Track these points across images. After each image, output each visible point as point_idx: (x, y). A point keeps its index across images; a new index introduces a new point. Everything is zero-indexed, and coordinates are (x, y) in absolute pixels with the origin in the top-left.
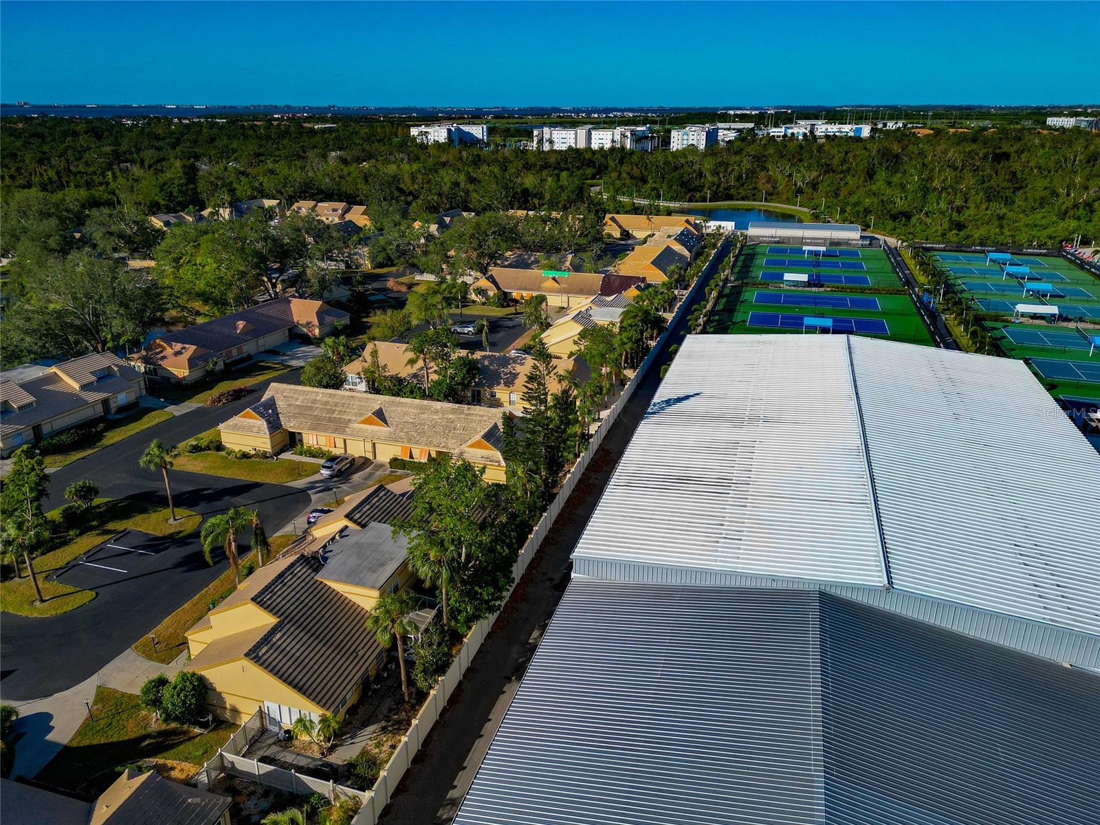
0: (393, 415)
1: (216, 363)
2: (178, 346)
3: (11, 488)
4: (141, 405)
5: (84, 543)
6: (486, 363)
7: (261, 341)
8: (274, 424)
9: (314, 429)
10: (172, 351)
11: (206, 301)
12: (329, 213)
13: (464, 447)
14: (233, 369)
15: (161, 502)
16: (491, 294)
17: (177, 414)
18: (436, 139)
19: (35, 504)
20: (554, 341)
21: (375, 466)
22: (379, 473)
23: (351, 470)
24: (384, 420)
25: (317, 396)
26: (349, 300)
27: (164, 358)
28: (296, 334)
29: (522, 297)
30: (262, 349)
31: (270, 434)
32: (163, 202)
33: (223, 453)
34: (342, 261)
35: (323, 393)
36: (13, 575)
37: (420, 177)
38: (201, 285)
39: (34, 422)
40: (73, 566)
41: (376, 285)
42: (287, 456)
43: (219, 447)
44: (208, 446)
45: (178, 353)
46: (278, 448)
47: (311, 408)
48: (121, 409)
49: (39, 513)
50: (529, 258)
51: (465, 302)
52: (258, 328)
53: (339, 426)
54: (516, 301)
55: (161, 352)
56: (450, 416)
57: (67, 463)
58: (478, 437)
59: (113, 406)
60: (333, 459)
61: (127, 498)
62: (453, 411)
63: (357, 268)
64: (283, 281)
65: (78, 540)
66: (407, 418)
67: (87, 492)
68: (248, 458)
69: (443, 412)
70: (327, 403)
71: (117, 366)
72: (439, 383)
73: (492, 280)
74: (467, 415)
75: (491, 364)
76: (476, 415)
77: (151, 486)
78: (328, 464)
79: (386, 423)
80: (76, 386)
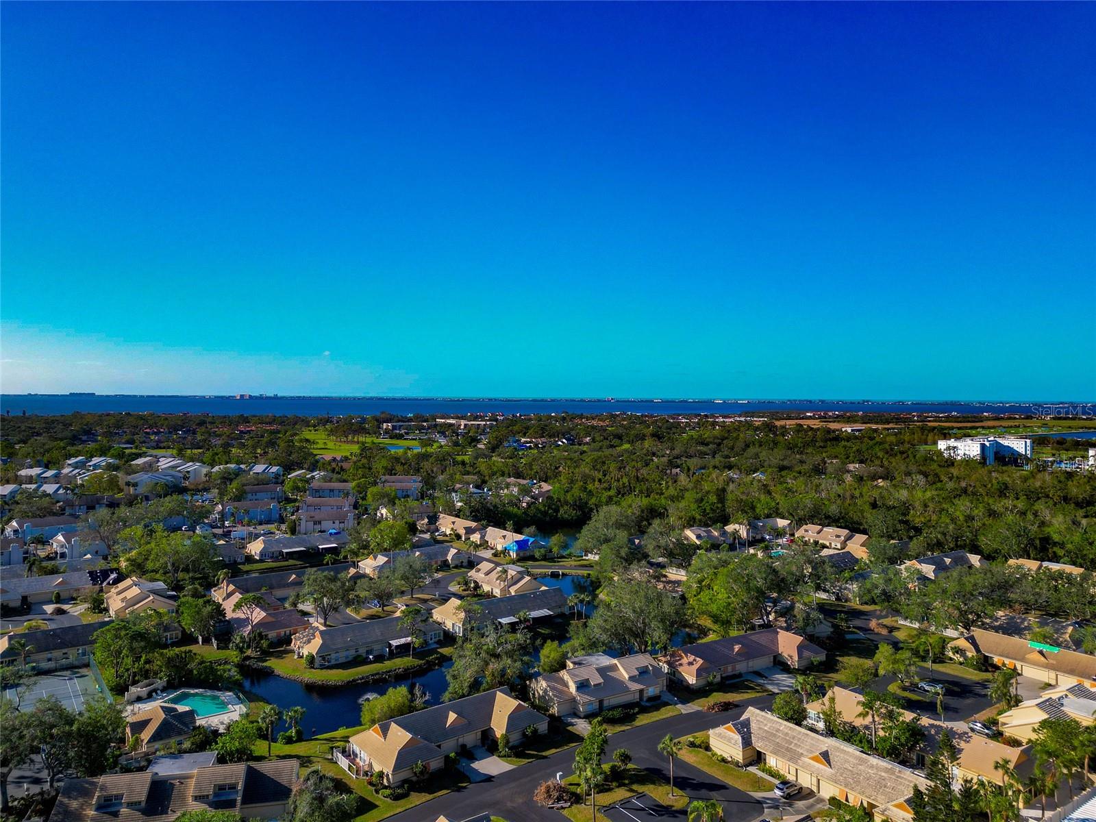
0: (836, 759)
1: (715, 676)
2: (692, 658)
3: (588, 742)
4: (662, 698)
5: (620, 794)
6: (933, 732)
7: (751, 664)
8: (747, 742)
9: (775, 754)
10: (687, 661)
11: (715, 622)
12: (832, 538)
13: (889, 805)
14: (727, 682)
15: (666, 780)
16: (969, 654)
17: (684, 712)
18: (967, 453)
19: (598, 758)
20: (1015, 723)
21: (817, 799)
22: (819, 806)
23: (799, 796)
24: (829, 762)
25: (780, 726)
26: (829, 638)
27: (681, 665)
28: (779, 661)
29: (1004, 665)
30: (751, 670)
31: (743, 748)
32: (698, 517)
33: (709, 753)
34: (834, 593)
35: (785, 725)
36: (581, 801)
37: (931, 505)
38: (714, 608)
39: (601, 698)
40: (613, 808)
41: (857, 623)
42: (752, 769)
43: (708, 748)
44: (700, 745)
45: (690, 664)
46: (748, 761)
47: (775, 735)
48: (650, 699)
49: (599, 765)
50: (1022, 623)
51: (940, 659)
52: (751, 651)
53: (794, 757)
54: (996, 668)
55: (680, 660)
56: (883, 774)
57: (615, 732)
58: (902, 800)
59: (646, 695)
60: (785, 783)
61: (647, 769)
62: (887, 770)
63: (846, 601)
64: (775, 612)
65: (616, 790)
66: (847, 765)
67: (626, 758)
68: (726, 762)
69: (878, 768)
70: (787, 734)
71: (651, 665)
72: (884, 740)
73: (972, 640)
74: (898, 777)
75: (937, 733)
76: (906, 779)
77: (660, 765)
78: (781, 786)
79: (830, 765)
80: (627, 676)
